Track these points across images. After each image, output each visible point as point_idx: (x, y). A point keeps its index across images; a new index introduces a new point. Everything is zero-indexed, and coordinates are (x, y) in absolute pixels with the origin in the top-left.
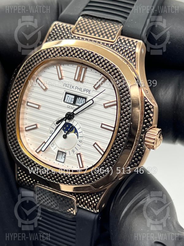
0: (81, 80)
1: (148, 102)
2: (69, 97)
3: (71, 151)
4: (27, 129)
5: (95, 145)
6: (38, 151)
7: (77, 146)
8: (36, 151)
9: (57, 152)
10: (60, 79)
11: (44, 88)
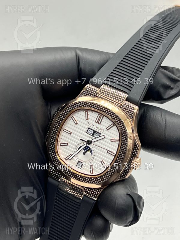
0: (99, 123)
1: (137, 143)
2: (90, 131)
3: (86, 162)
4: (61, 145)
5: (102, 162)
6: (66, 159)
7: (91, 161)
8: (65, 159)
9: (77, 161)
10: (86, 119)
11: (76, 123)
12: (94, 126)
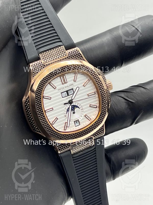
2: (63, 94)
3: (80, 117)
6: (65, 129)
7: (82, 113)
9: (74, 123)
10: (55, 89)
11: (50, 98)
12: (64, 88)
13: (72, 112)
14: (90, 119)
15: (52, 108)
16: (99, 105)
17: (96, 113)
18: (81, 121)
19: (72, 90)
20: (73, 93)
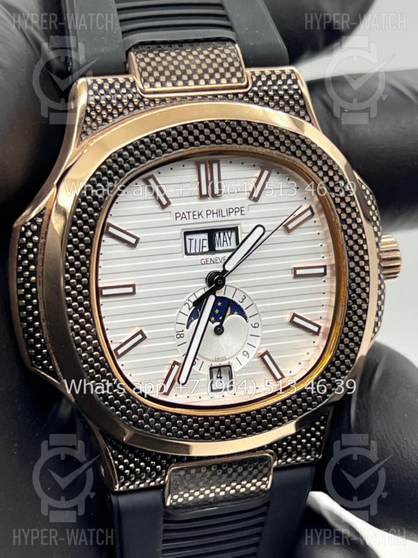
0: (217, 192)
2: (193, 242)
3: (240, 356)
4: (120, 351)
7: (251, 340)
10: (163, 207)
11: (133, 241)
12: (204, 214)
13: (212, 326)
14: (279, 376)
15: (133, 286)
16: (329, 325)
17: (308, 357)
18: (237, 375)
19: (234, 234)
20: (234, 246)
